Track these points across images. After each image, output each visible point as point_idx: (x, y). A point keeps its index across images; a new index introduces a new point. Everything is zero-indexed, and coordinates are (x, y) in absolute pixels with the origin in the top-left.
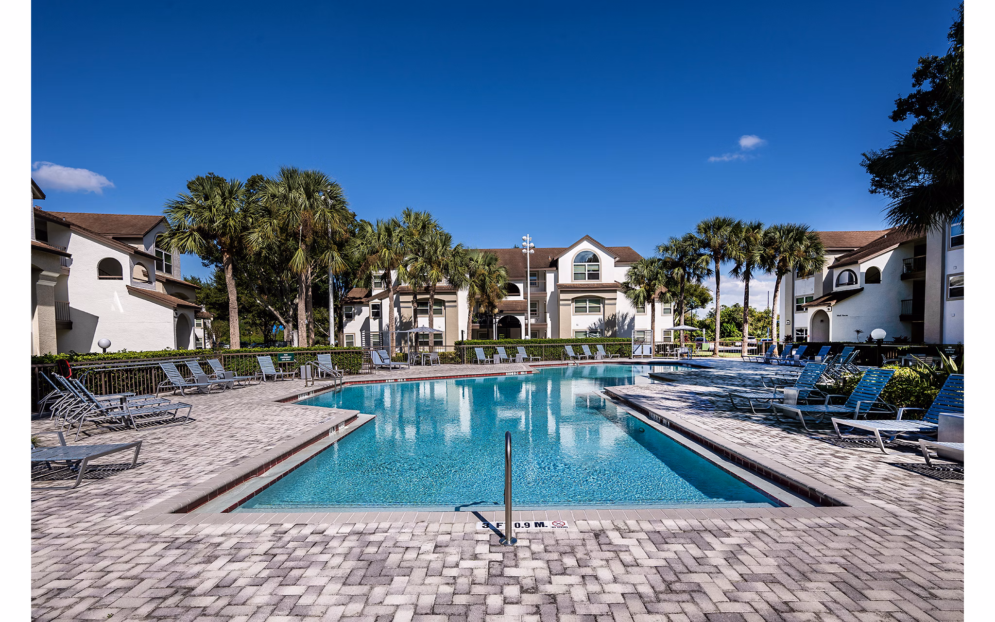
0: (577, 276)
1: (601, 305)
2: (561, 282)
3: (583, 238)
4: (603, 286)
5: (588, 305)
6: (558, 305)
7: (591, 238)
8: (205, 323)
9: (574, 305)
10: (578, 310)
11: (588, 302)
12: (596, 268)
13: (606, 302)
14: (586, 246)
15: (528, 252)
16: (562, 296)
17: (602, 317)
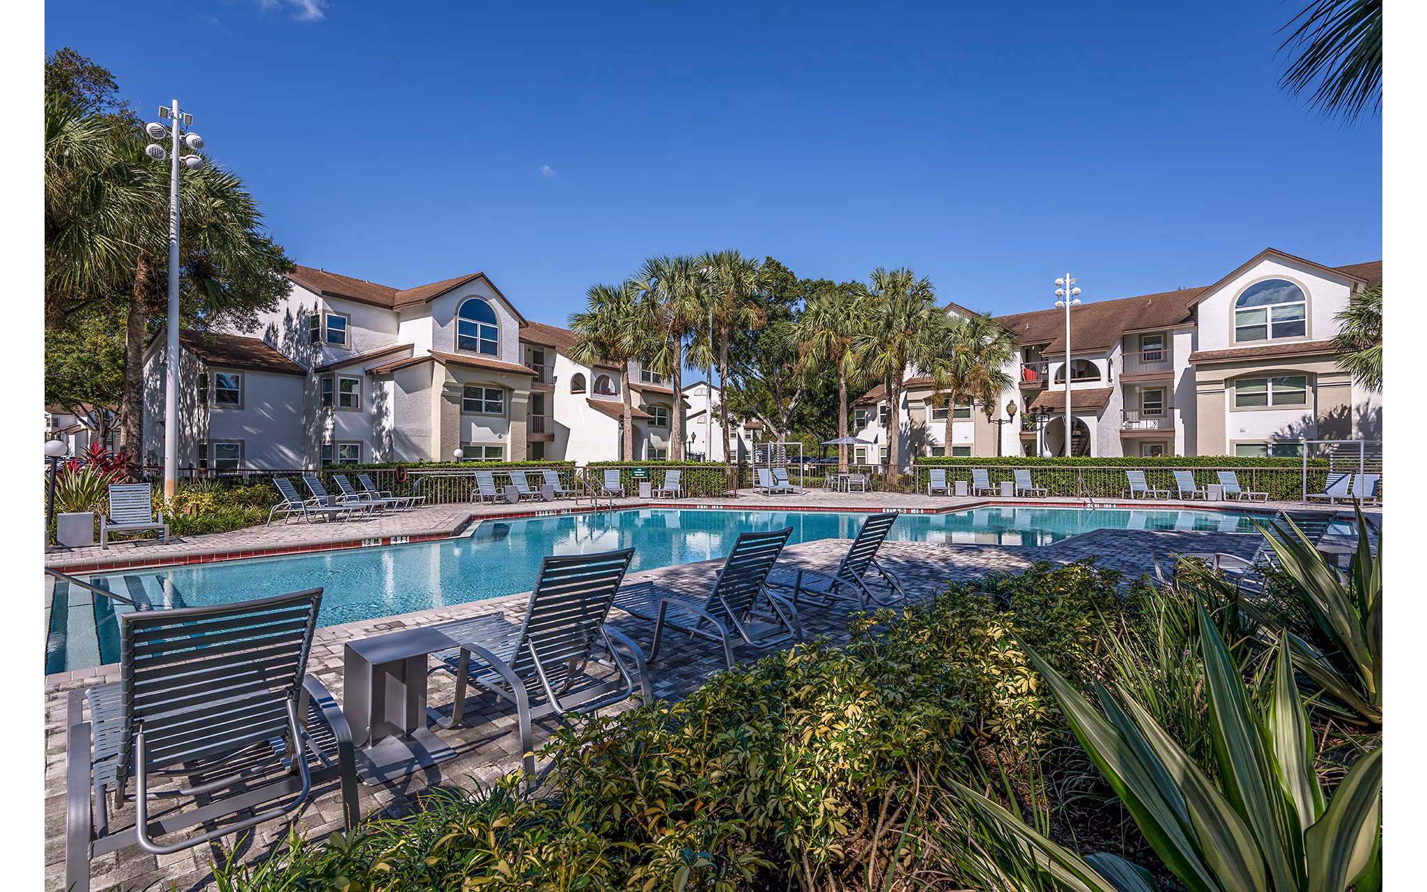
0: (1243, 333)
1: (1308, 389)
2: (1202, 349)
3: (1259, 256)
4: (1310, 347)
5: (1270, 389)
6: (1195, 393)
7: (1281, 254)
8: (755, 435)
9: (1230, 394)
10: (1242, 401)
11: (1270, 385)
12: (1297, 312)
13: (1320, 381)
14: (1267, 270)
15: (1068, 303)
16: (1200, 376)
17: (1310, 412)
